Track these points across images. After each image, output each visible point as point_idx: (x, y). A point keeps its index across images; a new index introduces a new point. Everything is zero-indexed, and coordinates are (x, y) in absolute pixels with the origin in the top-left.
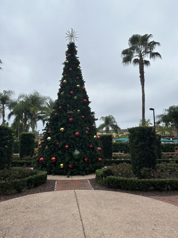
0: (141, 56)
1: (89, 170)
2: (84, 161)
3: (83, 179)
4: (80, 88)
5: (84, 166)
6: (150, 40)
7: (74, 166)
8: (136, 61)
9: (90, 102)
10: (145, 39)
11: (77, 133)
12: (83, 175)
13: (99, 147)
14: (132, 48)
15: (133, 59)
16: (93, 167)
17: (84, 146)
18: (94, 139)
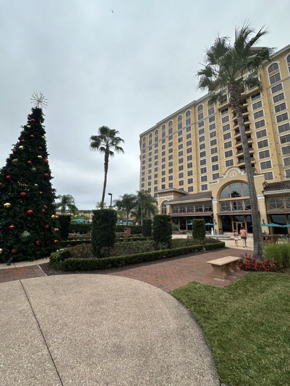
0: (107, 146)
1: (40, 254)
2: (35, 243)
3: (32, 265)
4: (42, 159)
5: (35, 250)
6: (117, 135)
7: (19, 250)
8: (102, 149)
9: (52, 178)
10: (113, 133)
11: (30, 211)
12: (31, 260)
13: (56, 227)
14: (101, 137)
15: (101, 146)
16: (46, 250)
17: (38, 226)
18: (52, 219)
